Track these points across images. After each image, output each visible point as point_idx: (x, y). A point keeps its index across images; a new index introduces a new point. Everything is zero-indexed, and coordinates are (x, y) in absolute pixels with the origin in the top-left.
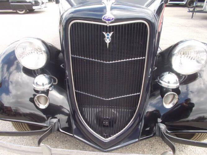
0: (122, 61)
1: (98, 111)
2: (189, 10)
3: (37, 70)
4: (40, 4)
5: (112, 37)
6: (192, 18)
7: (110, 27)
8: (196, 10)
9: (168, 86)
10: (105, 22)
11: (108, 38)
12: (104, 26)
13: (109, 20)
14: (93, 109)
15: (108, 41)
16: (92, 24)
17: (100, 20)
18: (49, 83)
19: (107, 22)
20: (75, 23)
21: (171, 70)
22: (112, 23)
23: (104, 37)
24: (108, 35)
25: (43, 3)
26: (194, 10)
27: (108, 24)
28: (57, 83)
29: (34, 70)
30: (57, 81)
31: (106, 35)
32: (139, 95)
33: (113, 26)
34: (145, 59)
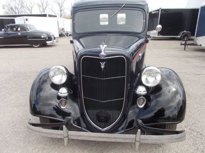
0: (111, 78)
1: (97, 112)
2: (181, 43)
3: (60, 85)
4: (53, 39)
5: (105, 64)
6: (185, 49)
7: (104, 59)
8: (187, 43)
9: (141, 93)
10: (101, 57)
11: (103, 65)
12: (100, 59)
13: (103, 56)
14: (94, 111)
15: (103, 67)
16: (94, 58)
17: (98, 56)
18: (68, 93)
19: (102, 57)
20: (85, 58)
21: (142, 84)
22: (105, 57)
23: (101, 65)
24: (103, 64)
25: (55, 38)
26: (186, 43)
27: (103, 58)
28: (72, 93)
29: (58, 85)
30: (72, 91)
31: (101, 64)
32: (123, 100)
33: (105, 59)
34: (125, 77)
